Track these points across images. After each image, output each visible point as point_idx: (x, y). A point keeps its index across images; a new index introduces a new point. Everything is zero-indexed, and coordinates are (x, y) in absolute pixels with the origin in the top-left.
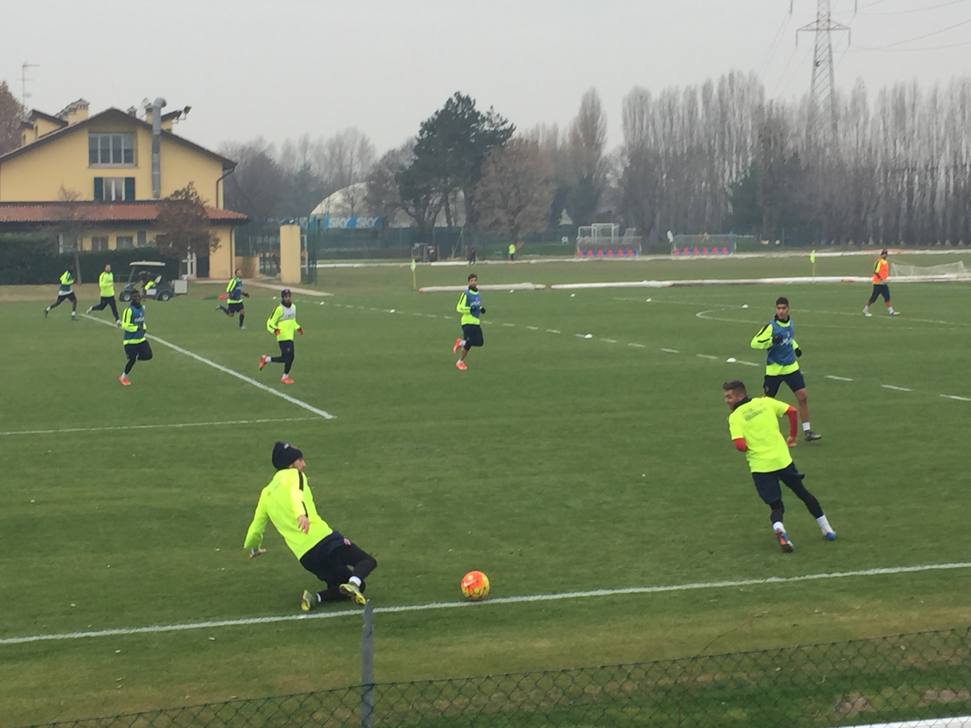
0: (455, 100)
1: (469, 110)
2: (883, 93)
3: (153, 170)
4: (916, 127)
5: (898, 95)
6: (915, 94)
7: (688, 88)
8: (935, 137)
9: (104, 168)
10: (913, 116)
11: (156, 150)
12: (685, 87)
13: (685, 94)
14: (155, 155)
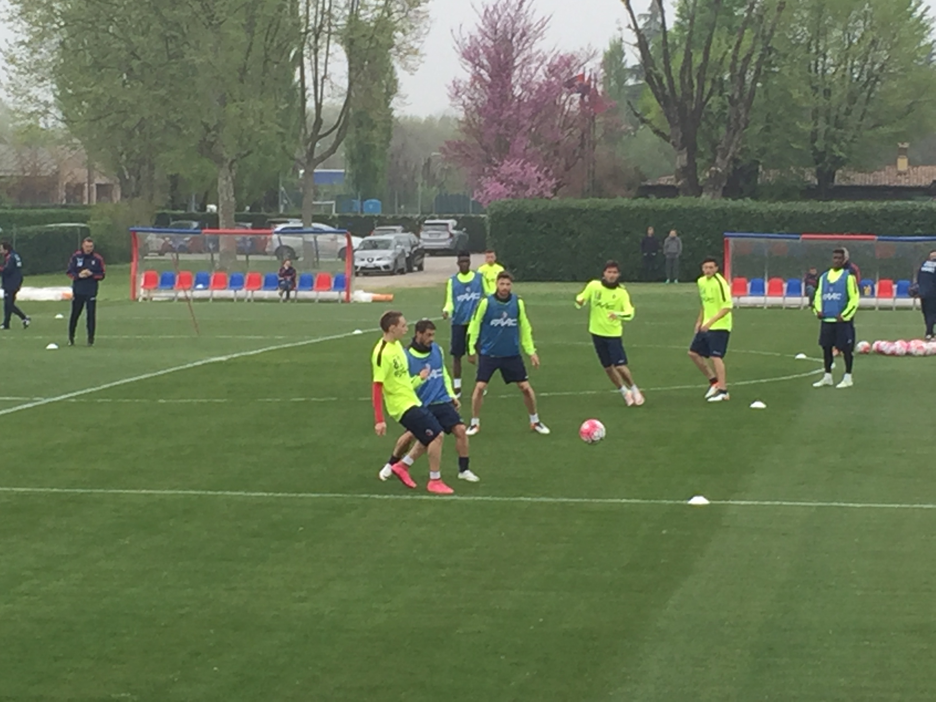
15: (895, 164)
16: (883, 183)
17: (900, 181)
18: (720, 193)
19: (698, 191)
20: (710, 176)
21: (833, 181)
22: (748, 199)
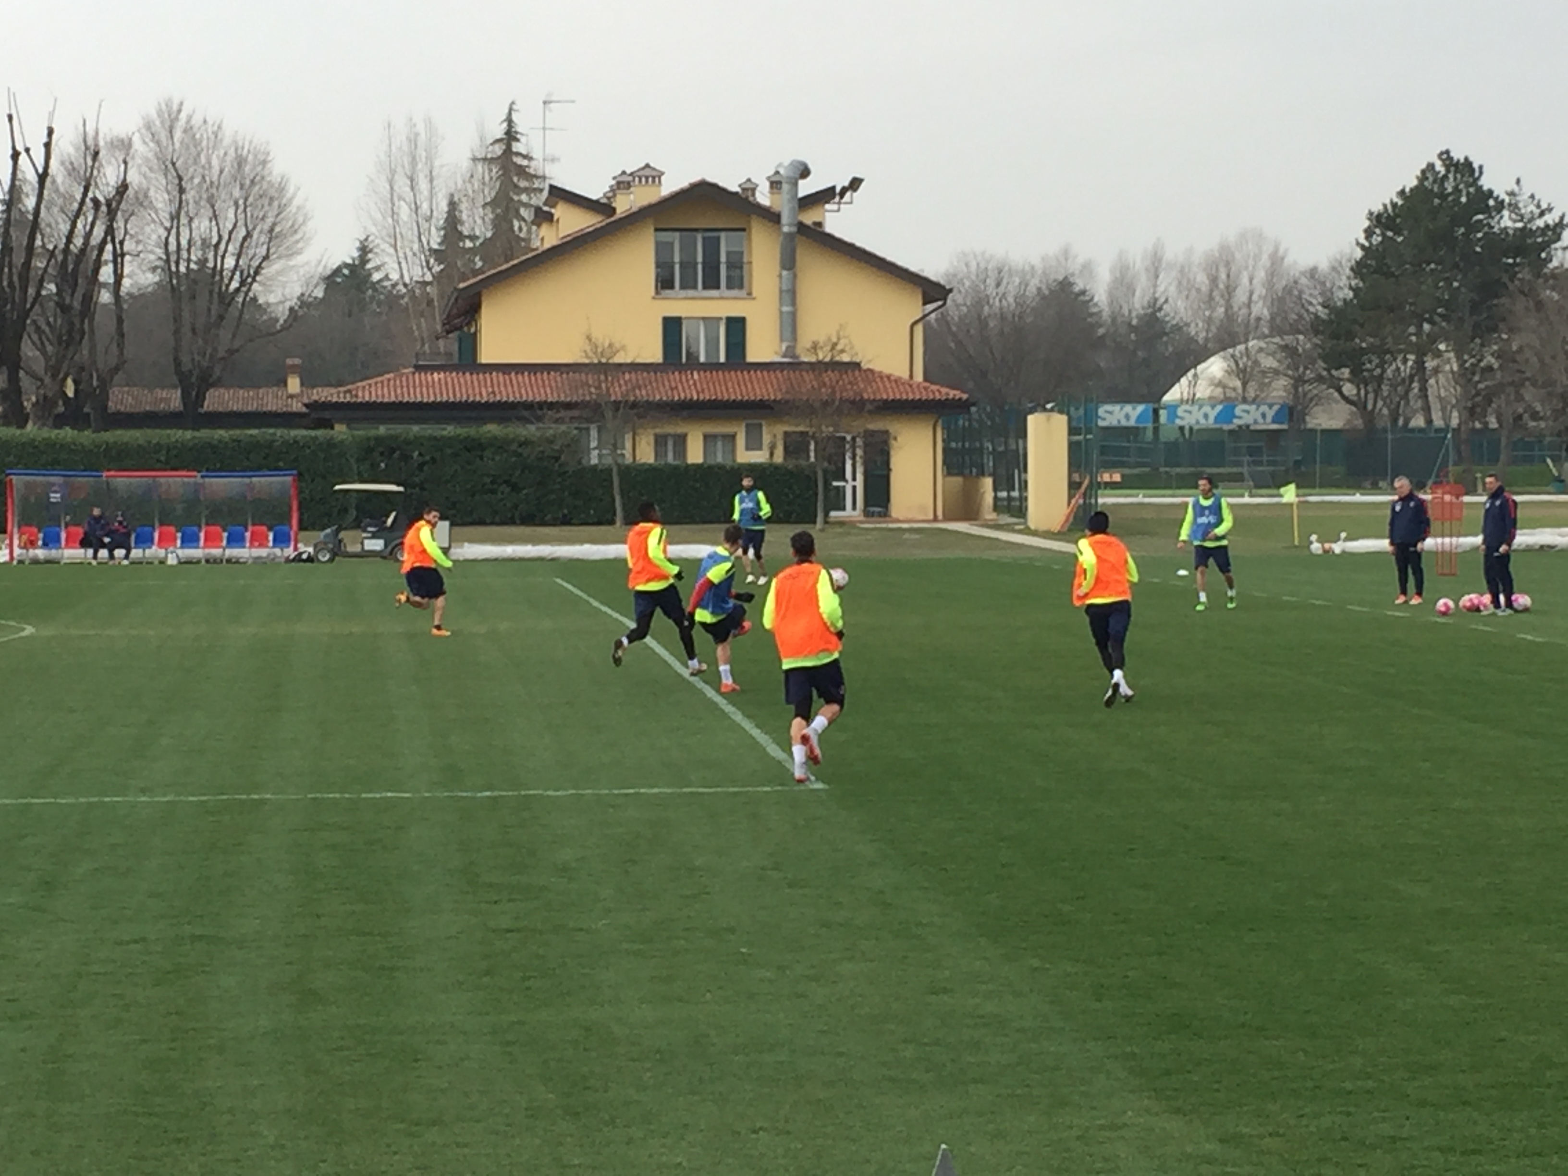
0: (1439, 167)
1: (1468, 185)
3: (781, 305)
9: (686, 298)
11: (789, 262)
14: (785, 273)
15: (285, 384)
16: (269, 408)
17: (292, 406)
18: (50, 421)
19: (21, 420)
20: (37, 401)
21: (202, 406)
22: (68, 428)
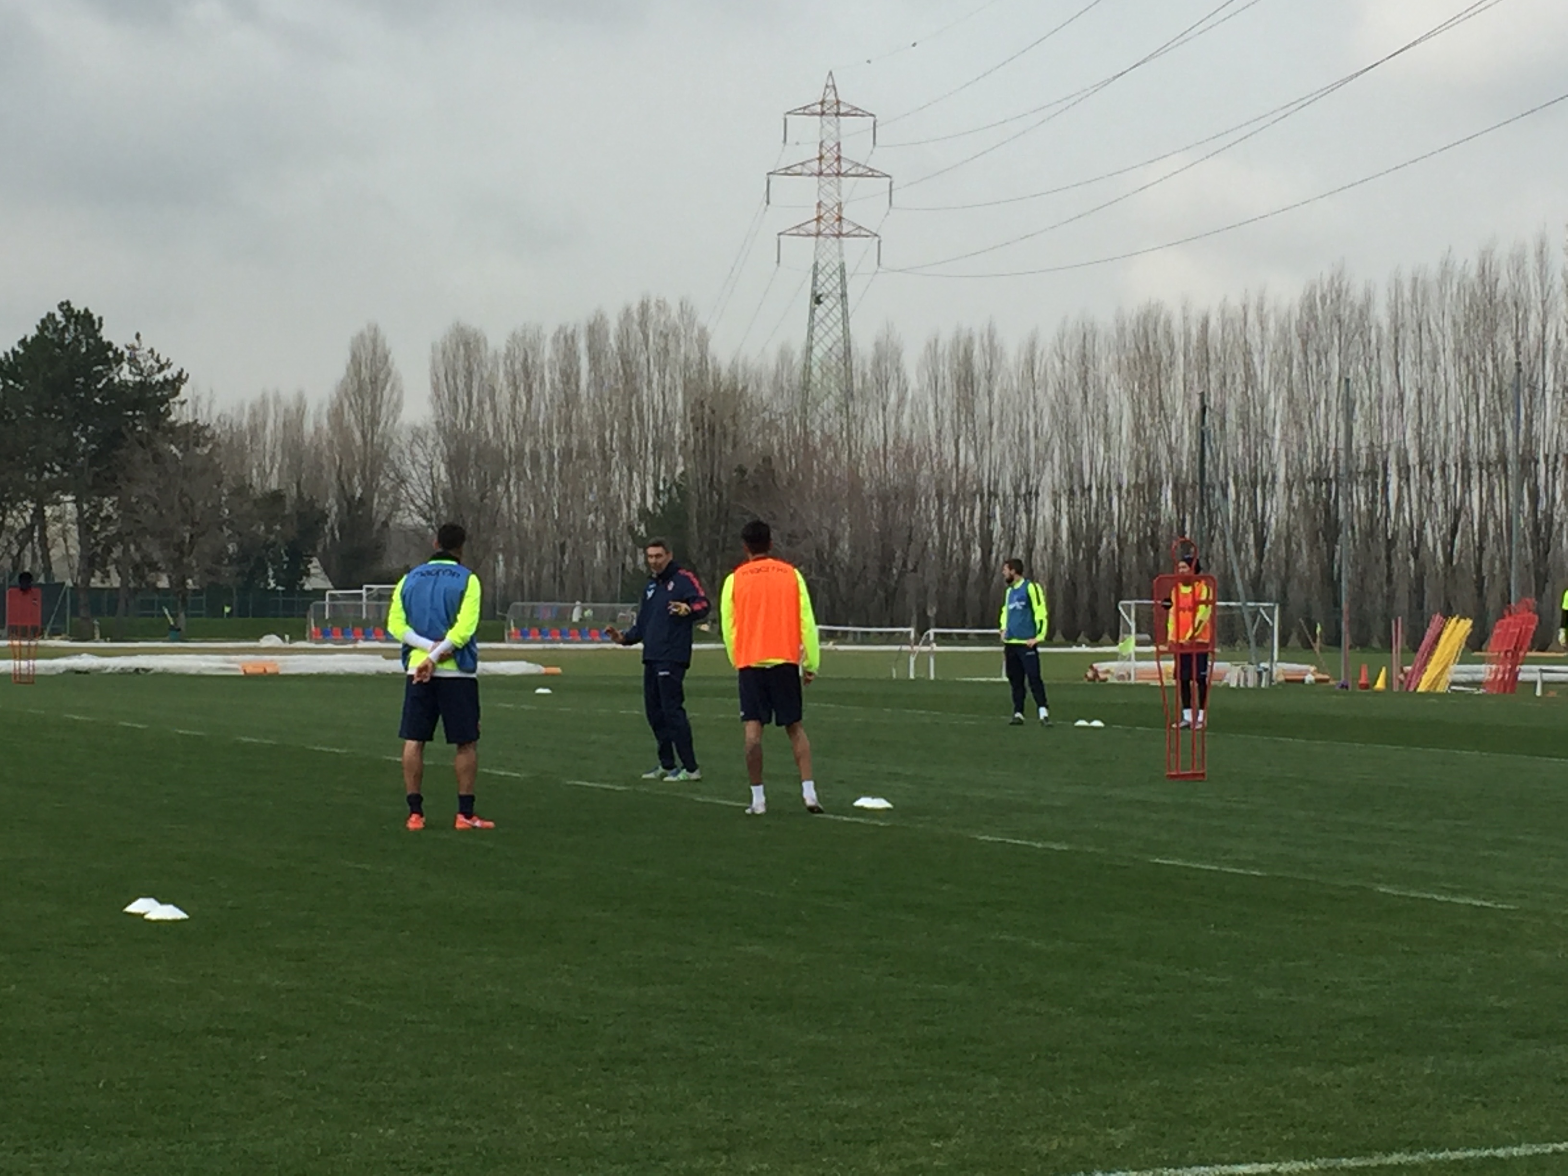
0: (59, 317)
1: (88, 337)
2: (932, 347)
4: (996, 413)
5: (961, 353)
6: (993, 351)
7: (561, 329)
8: (1032, 434)
10: (990, 394)
12: (556, 328)
13: (555, 340)
